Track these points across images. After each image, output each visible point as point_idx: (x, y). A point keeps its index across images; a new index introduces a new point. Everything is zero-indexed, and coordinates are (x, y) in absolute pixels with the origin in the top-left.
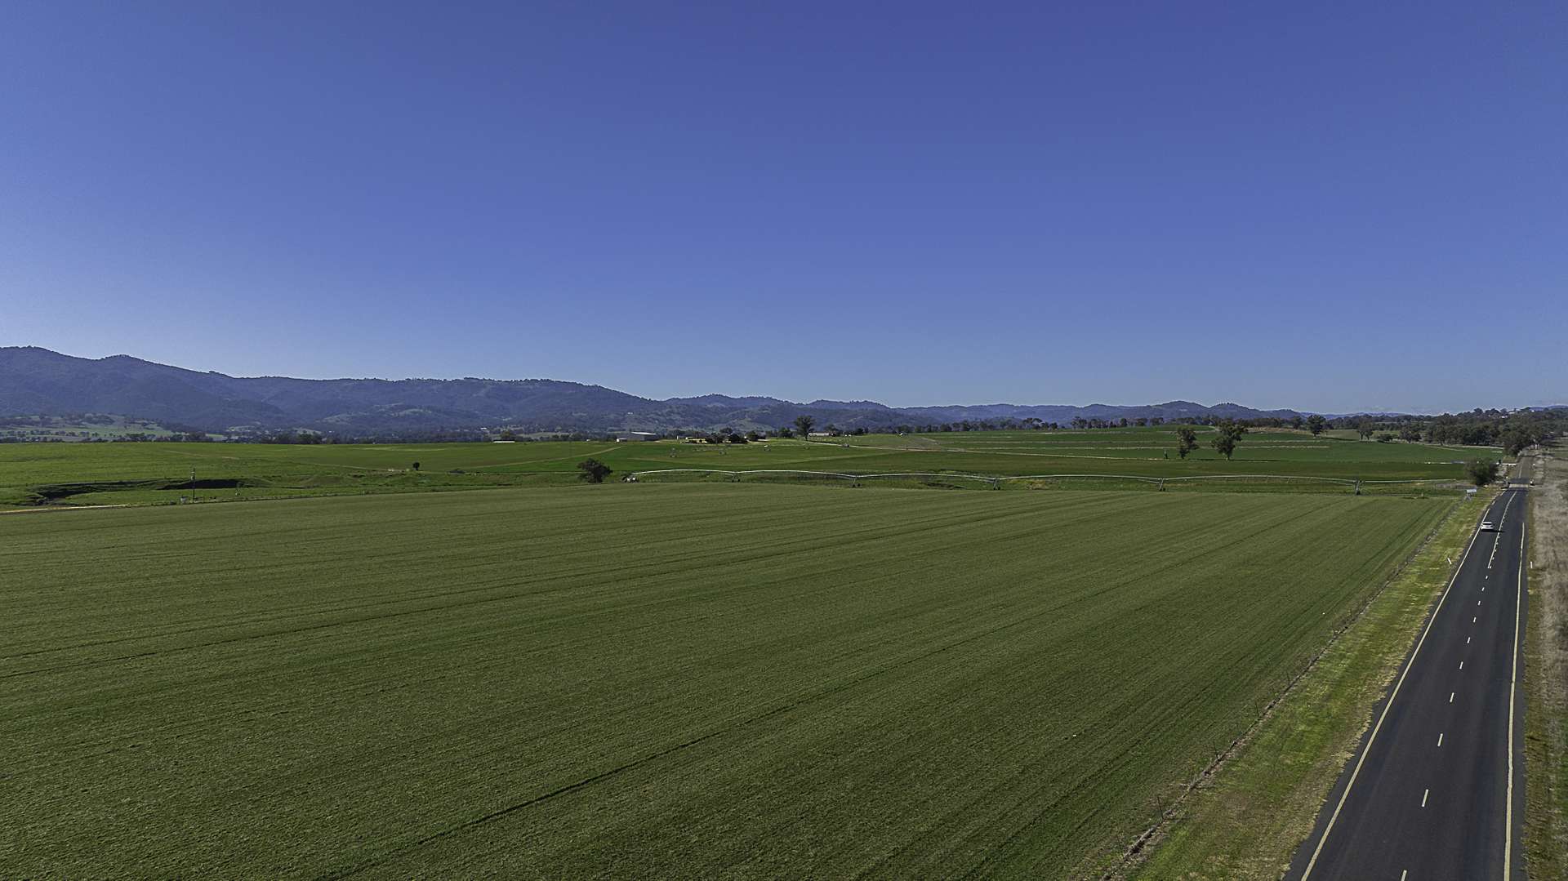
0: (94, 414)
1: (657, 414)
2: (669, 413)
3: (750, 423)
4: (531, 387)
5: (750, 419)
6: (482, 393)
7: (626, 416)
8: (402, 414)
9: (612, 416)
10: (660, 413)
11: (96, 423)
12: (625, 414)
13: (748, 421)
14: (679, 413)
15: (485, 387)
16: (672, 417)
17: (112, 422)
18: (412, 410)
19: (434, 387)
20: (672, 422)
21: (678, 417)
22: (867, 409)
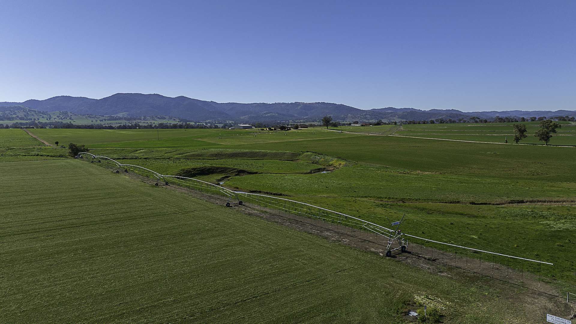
0: (160, 116)
1: (360, 115)
2: (365, 115)
3: (398, 119)
4: (317, 105)
5: (397, 117)
6: (300, 107)
7: (348, 116)
8: (266, 115)
9: (342, 116)
10: (362, 115)
11: (160, 119)
12: (347, 115)
13: (397, 118)
14: (369, 115)
15: (300, 105)
16: (366, 116)
17: (165, 118)
18: (270, 114)
19: (283, 106)
20: (366, 118)
21: (369, 116)
22: (448, 113)
